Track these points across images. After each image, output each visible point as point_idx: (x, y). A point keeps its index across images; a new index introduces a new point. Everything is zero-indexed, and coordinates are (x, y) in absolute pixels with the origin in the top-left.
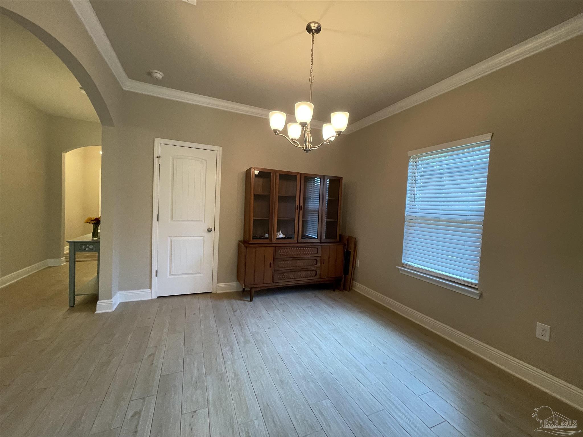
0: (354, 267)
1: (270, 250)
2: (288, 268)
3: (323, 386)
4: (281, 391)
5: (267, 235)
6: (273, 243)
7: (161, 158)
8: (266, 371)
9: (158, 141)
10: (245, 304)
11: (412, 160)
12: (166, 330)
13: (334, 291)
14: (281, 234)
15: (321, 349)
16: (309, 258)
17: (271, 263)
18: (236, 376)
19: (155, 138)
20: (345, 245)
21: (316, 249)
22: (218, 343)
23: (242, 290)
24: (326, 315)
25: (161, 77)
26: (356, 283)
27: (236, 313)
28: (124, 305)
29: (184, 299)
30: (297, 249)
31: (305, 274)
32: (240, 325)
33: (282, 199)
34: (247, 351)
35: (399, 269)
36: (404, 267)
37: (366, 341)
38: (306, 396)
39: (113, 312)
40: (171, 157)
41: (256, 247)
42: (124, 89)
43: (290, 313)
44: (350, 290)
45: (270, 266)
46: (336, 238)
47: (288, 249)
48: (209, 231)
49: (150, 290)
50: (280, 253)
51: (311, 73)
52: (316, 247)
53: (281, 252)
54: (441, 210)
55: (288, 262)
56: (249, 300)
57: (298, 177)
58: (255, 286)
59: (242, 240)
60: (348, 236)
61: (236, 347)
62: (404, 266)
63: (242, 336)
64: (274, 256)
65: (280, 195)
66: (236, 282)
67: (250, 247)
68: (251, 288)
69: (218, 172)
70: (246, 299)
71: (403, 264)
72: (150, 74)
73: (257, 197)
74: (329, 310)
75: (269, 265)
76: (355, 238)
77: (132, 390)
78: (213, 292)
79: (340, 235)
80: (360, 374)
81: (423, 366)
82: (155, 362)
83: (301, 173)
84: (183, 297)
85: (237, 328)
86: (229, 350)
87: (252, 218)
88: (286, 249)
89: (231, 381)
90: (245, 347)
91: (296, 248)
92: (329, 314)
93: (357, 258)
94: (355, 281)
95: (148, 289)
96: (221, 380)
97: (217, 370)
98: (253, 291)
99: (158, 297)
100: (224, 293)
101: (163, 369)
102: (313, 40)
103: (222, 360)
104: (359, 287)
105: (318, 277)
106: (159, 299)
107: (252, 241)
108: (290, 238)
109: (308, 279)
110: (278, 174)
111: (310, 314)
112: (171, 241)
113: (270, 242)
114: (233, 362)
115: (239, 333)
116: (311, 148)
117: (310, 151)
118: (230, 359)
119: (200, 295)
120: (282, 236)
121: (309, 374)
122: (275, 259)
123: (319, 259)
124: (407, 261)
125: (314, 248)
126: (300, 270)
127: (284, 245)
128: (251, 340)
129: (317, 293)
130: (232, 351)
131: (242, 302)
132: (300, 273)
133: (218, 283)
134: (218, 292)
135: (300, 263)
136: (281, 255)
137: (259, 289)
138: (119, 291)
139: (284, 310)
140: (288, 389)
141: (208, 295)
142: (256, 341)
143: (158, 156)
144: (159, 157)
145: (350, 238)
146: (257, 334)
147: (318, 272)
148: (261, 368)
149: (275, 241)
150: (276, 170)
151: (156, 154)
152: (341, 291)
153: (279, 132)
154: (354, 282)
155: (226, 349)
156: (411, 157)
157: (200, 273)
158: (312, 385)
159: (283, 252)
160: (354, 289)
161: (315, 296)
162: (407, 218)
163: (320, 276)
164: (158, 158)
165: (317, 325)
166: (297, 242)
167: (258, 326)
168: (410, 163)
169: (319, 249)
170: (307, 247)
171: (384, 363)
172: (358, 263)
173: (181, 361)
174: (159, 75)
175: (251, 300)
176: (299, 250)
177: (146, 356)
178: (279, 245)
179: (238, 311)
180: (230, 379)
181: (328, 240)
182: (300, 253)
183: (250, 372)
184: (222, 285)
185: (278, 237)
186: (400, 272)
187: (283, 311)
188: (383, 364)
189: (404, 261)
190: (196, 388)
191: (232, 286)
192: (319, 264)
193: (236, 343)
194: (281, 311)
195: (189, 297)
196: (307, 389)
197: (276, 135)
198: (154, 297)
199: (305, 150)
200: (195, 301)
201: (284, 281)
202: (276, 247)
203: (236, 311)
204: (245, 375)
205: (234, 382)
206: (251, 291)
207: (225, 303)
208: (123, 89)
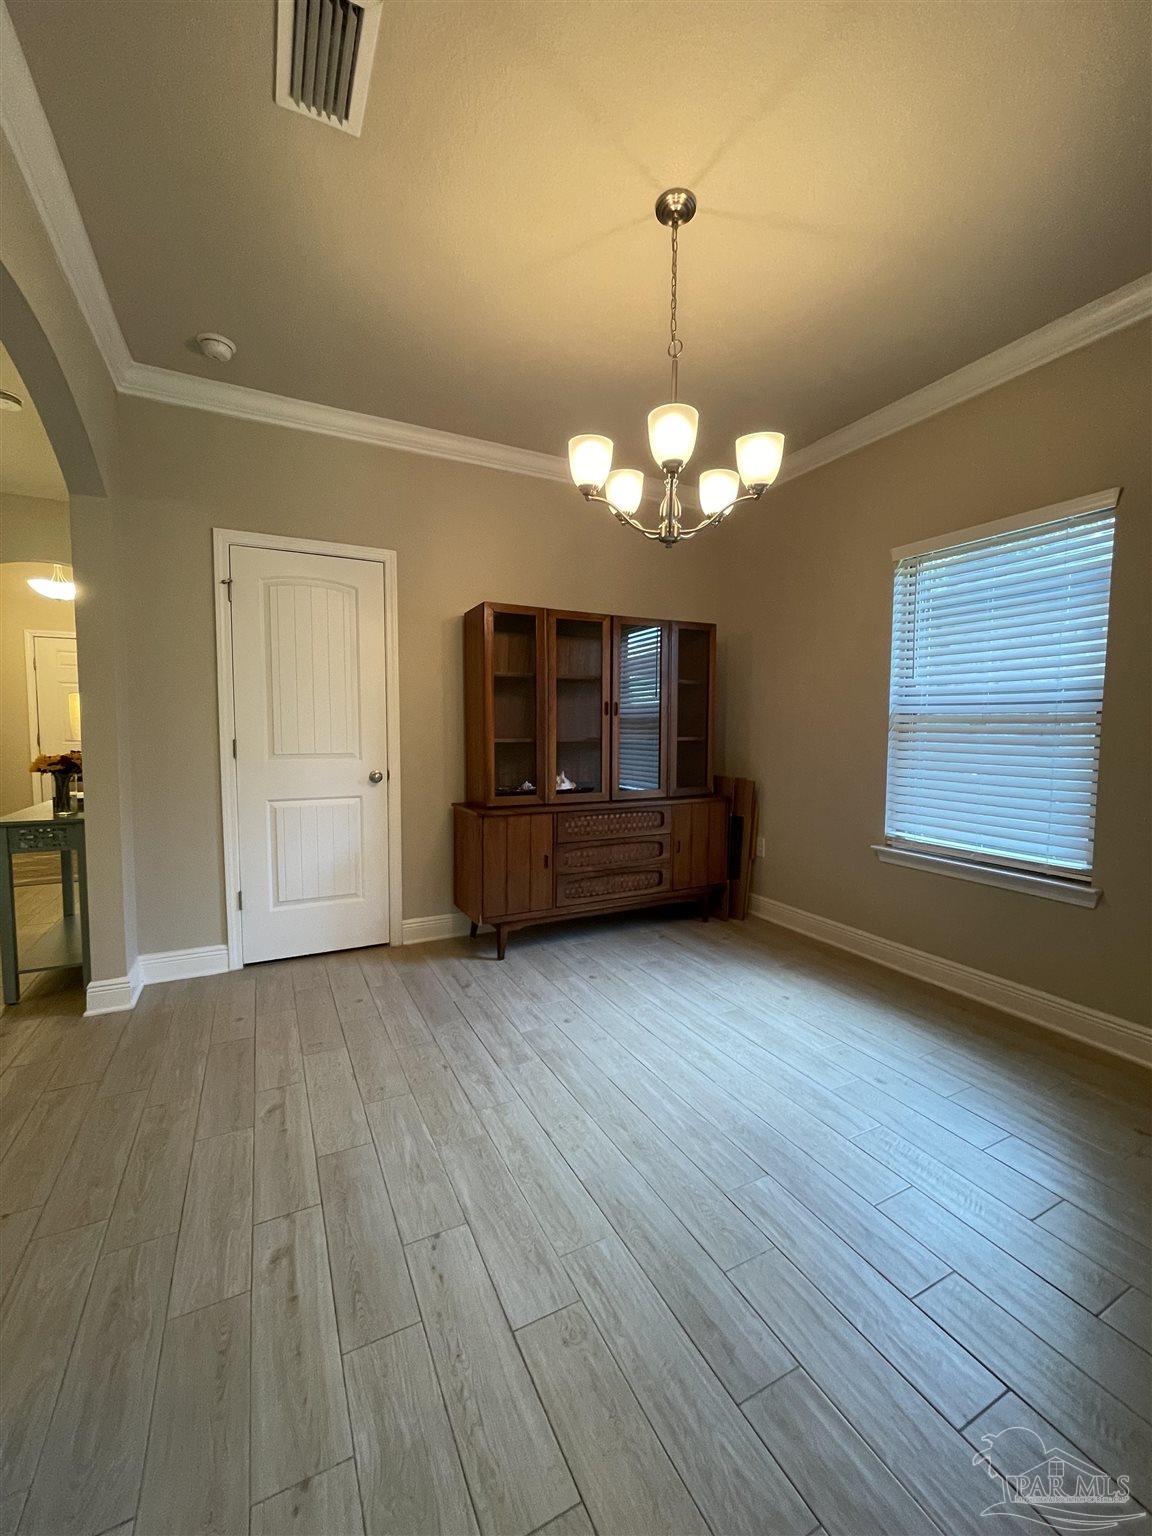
0: (753, 858)
1: (545, 821)
2: (590, 869)
3: (746, 1147)
4: (643, 1167)
5: (527, 785)
6: (549, 805)
7: (232, 584)
8: (590, 1122)
9: (222, 537)
10: (486, 968)
11: (902, 569)
12: (294, 1044)
13: (705, 920)
14: (566, 780)
15: (714, 1060)
16: (644, 839)
17: (546, 857)
18: (519, 1144)
19: (215, 530)
20: (728, 800)
21: (659, 816)
22: (445, 1067)
23: (468, 932)
24: (702, 980)
25: (228, 355)
26: (756, 896)
27: (470, 991)
28: (156, 993)
29: (320, 966)
30: (612, 816)
31: (633, 882)
32: (488, 1016)
33: (566, 685)
34: (526, 1080)
35: (877, 852)
36: (890, 846)
37: (822, 1033)
38: (709, 1174)
39: (135, 1008)
40: (261, 582)
41: (508, 816)
42: (120, 389)
43: (609, 982)
44: (745, 916)
45: (546, 866)
46: (706, 785)
47: (588, 818)
48: (374, 779)
49: (223, 947)
50: (570, 831)
51: (672, 331)
52: (658, 809)
53: (570, 826)
54: (986, 693)
55: (590, 853)
56: (495, 955)
57: (606, 625)
58: (510, 919)
59: (462, 800)
60: (737, 779)
61: (495, 1073)
62: (889, 842)
63: (504, 1045)
64: (555, 835)
65: (560, 677)
66: (452, 912)
67: (493, 816)
68: (498, 926)
69: (389, 615)
70: (485, 955)
71: (890, 839)
72: (197, 346)
73: (500, 683)
74: (708, 967)
75: (542, 863)
76: (754, 783)
77: (250, 1199)
78: (395, 942)
79: (716, 778)
80: (829, 1112)
81: (974, 1081)
82: (288, 1125)
83: (612, 617)
84: (318, 960)
85: (481, 1027)
86: (478, 1081)
87: (492, 741)
88: (583, 818)
89: (508, 1156)
90: (517, 1069)
91: (609, 815)
92: (708, 976)
93: (760, 834)
94: (756, 893)
95: (217, 944)
96: (481, 1156)
97: (462, 1132)
98: (505, 930)
99: (247, 966)
100: (424, 945)
101: (318, 1141)
102: (674, 240)
103: (467, 1107)
104: (769, 907)
105: (665, 887)
106: (248, 970)
107: (494, 801)
108: (590, 790)
109: (642, 892)
110: (553, 620)
111: (661, 979)
112: (274, 811)
113: (541, 802)
114: (499, 1107)
115: (491, 1039)
116: (679, 534)
117: (674, 542)
118: (490, 1105)
119: (360, 953)
120: (567, 785)
121: (702, 1122)
122: (556, 844)
123: (666, 841)
124: (898, 830)
125: (653, 812)
126: (623, 871)
127: (579, 808)
128: (529, 1052)
129: (665, 929)
130: (488, 1084)
131: (476, 962)
132: (619, 879)
133: (404, 918)
134: (405, 943)
135: (619, 855)
136: (570, 834)
137: (519, 927)
138: (140, 954)
139: (592, 974)
140: (660, 1162)
141: (383, 952)
142: (543, 1055)
143: (227, 579)
144: (229, 583)
145: (741, 784)
146: (540, 1037)
147: (666, 875)
148: (577, 1117)
149: (553, 798)
150: (548, 610)
151: (221, 574)
152: (722, 919)
153: (595, 493)
154: (753, 895)
155: (470, 1081)
156: (898, 562)
157: (356, 895)
158: (717, 1147)
159: (576, 827)
160: (756, 914)
161: (662, 937)
162: (894, 720)
163: (672, 883)
164: (226, 585)
165: (688, 1005)
166: (608, 799)
167: (536, 1017)
168: (898, 579)
169: (666, 815)
170: (636, 810)
171: (879, 1081)
172: (763, 846)
173: (359, 1117)
174: (223, 348)
175: (501, 957)
176: (615, 821)
177: (261, 1113)
178: (563, 810)
179: (474, 985)
180: (504, 1152)
181: (684, 791)
182: (617, 826)
183: (550, 1130)
184: (414, 923)
185: (557, 789)
186: (882, 859)
187: (591, 977)
188: (879, 1085)
189: (889, 831)
190: (422, 1181)
191: (441, 924)
192: (666, 855)
193: (492, 1062)
194: (586, 977)
195: (332, 961)
196: (708, 1158)
197: (588, 500)
198: (237, 965)
199: (662, 540)
200: (352, 970)
201: (583, 900)
202: (557, 813)
203: (467, 986)
204: (541, 1139)
205: (518, 1156)
206: (498, 934)
207: (432, 969)
208: (115, 391)
